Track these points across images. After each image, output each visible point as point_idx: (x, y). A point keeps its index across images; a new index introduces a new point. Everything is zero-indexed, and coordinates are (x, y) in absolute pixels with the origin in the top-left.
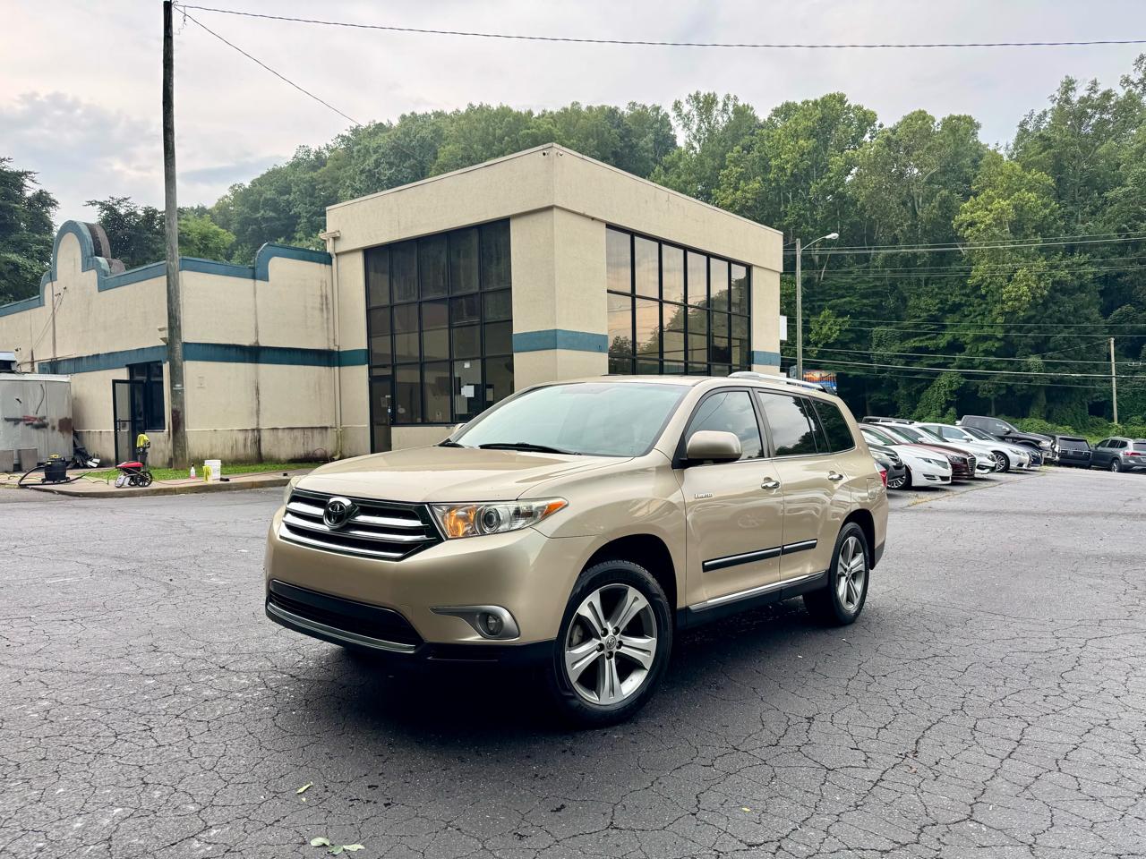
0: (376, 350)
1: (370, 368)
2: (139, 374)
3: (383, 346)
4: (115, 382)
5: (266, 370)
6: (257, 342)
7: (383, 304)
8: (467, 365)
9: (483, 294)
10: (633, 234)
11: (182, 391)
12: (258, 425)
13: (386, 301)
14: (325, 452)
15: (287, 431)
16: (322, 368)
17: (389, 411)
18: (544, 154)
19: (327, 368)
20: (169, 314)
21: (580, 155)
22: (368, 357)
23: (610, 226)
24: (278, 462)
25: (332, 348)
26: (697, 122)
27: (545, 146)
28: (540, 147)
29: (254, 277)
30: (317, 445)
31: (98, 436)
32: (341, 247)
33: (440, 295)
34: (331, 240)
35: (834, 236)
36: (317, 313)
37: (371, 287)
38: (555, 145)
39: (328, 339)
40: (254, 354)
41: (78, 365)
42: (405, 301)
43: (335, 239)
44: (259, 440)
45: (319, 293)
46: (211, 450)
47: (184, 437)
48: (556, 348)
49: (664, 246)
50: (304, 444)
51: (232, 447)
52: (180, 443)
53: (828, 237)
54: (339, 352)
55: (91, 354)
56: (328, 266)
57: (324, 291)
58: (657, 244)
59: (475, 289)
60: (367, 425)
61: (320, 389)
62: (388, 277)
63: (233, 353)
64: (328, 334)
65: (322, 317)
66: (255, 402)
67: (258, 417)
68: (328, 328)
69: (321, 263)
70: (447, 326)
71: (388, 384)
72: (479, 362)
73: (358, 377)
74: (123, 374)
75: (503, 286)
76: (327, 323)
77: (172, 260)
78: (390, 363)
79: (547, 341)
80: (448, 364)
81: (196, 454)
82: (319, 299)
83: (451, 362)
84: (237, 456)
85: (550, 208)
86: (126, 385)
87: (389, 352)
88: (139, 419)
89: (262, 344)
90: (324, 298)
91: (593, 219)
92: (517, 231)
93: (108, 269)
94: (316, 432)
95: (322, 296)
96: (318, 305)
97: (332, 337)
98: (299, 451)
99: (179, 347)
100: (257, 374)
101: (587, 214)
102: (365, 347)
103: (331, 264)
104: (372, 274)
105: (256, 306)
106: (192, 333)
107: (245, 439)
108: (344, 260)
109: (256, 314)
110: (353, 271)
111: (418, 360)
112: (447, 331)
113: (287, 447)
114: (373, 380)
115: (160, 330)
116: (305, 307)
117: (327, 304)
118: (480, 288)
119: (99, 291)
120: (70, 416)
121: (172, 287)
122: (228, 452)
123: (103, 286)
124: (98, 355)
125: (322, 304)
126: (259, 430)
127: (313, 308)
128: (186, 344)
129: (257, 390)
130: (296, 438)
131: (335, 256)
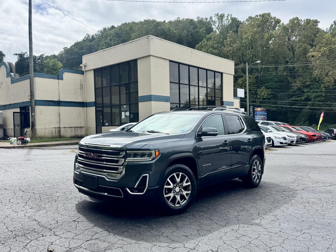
0: (98, 102)
1: (96, 108)
2: (23, 110)
3: (100, 101)
4: (14, 113)
5: (62, 108)
6: (59, 100)
7: (100, 87)
8: (125, 107)
9: (130, 83)
10: (179, 63)
11: (35, 115)
12: (60, 126)
13: (100, 86)
14: (82, 135)
15: (69, 128)
16: (81, 108)
17: (101, 121)
18: (147, 39)
19: (82, 108)
20: (30, 91)
21: (160, 39)
22: (95, 104)
23: (170, 61)
24: (66, 137)
25: (84, 101)
26: (218, 23)
27: (148, 36)
28: (146, 36)
29: (58, 79)
30: (79, 133)
31: (11, 130)
32: (87, 69)
33: (117, 84)
34: (84, 66)
35: (259, 62)
36: (79, 90)
37: (96, 82)
38: (151, 35)
39: (83, 98)
40: (58, 103)
41: (5, 107)
42: (107, 86)
43: (85, 66)
44: (60, 131)
45: (80, 84)
46: (44, 134)
47: (35, 130)
48: (151, 101)
49: (190, 67)
50: (75, 132)
51: (51, 133)
52: (34, 132)
53: (257, 62)
54: (86, 102)
55: (9, 104)
56: (83, 75)
57: (81, 83)
58: (188, 67)
59: (127, 82)
60: (95, 126)
61: (80, 115)
62: (101, 78)
63: (51, 103)
64: (83, 97)
65: (81, 91)
66: (59, 119)
67: (60, 124)
68: (83, 95)
69: (80, 74)
70: (119, 94)
71: (101, 112)
72: (128, 105)
73: (92, 110)
74: (18, 110)
75: (135, 81)
76: (83, 93)
77: (31, 74)
78: (102, 106)
79: (149, 98)
80: (119, 106)
81: (39, 135)
82: (80, 85)
83: (120, 106)
84: (53, 136)
85: (149, 56)
86: (19, 114)
87: (101, 102)
88: (23, 124)
89: (61, 100)
90: (82, 85)
91: (164, 59)
92: (139, 63)
93: (14, 77)
94: (78, 128)
95: (81, 85)
96: (79, 87)
97: (84, 98)
98: (73, 134)
99: (33, 101)
100: (59, 110)
101: (162, 57)
102: (94, 101)
103: (84, 74)
104: (96, 77)
105: (59, 88)
106: (38, 97)
107: (55, 131)
108: (88, 73)
109: (59, 90)
110: (90, 77)
111: (110, 105)
112: (119, 96)
113: (69, 133)
114: (97, 112)
115: (29, 96)
116: (75, 88)
117: (82, 87)
118: (129, 82)
119: (11, 84)
120: (2, 123)
121: (31, 83)
122: (50, 135)
123: (13, 82)
124: (11, 104)
125: (81, 87)
126: (60, 128)
127: (78, 89)
128: (36, 100)
129: (59, 115)
130: (72, 130)
131: (85, 72)
